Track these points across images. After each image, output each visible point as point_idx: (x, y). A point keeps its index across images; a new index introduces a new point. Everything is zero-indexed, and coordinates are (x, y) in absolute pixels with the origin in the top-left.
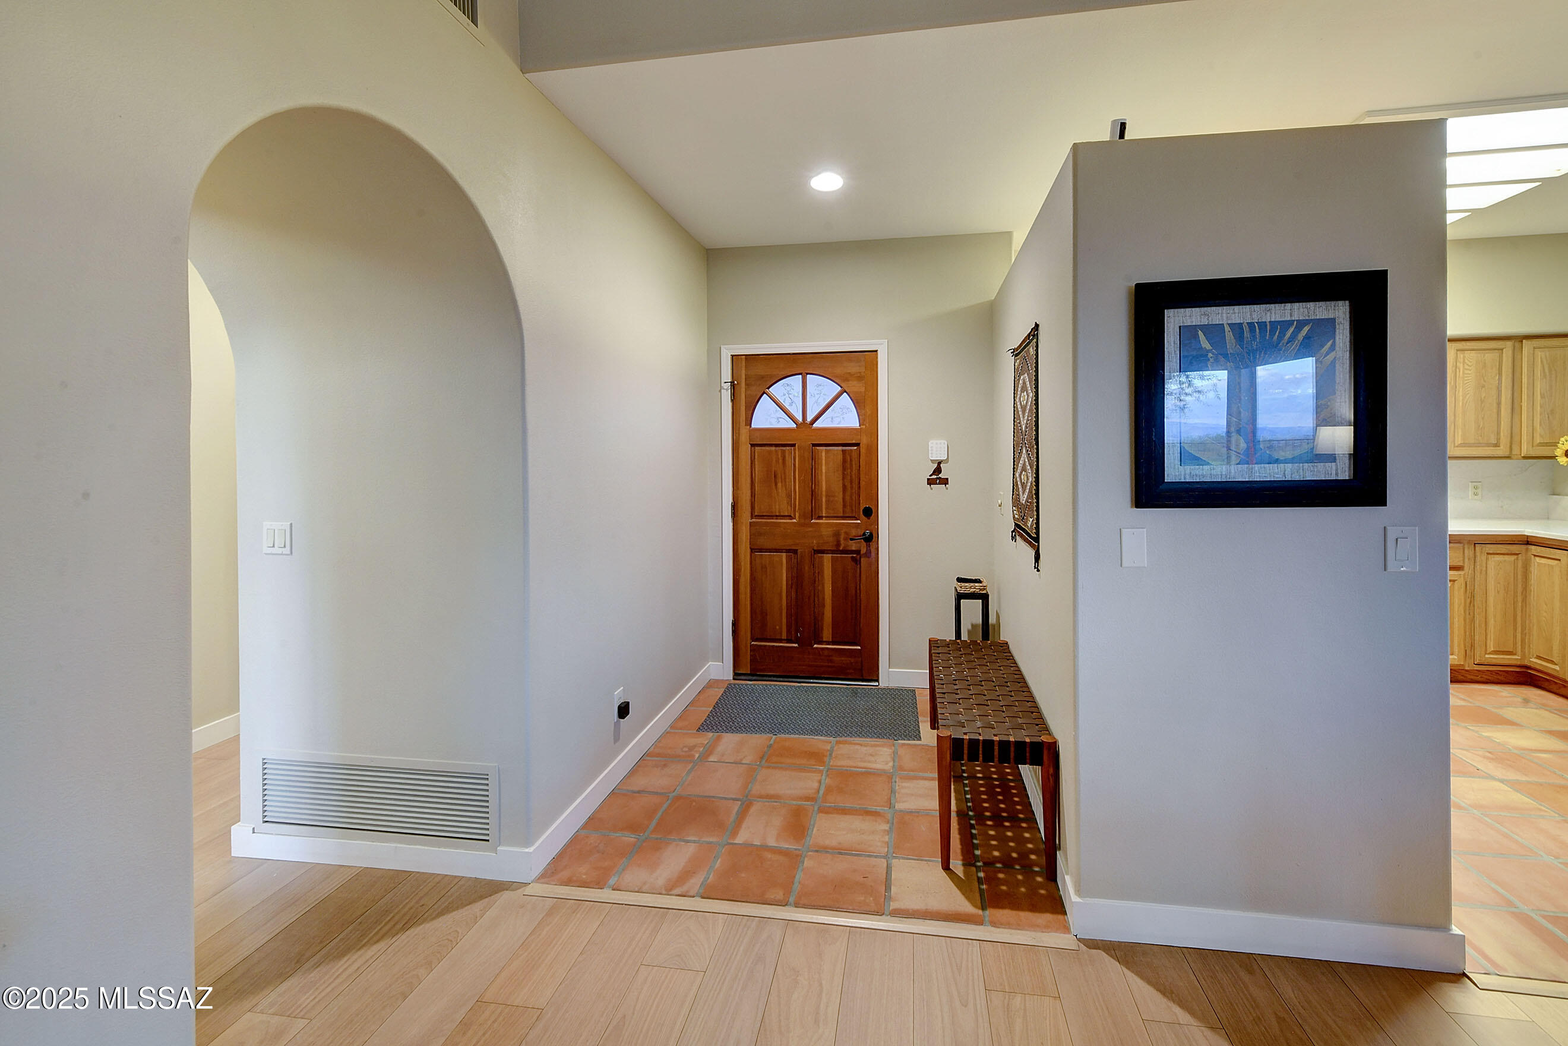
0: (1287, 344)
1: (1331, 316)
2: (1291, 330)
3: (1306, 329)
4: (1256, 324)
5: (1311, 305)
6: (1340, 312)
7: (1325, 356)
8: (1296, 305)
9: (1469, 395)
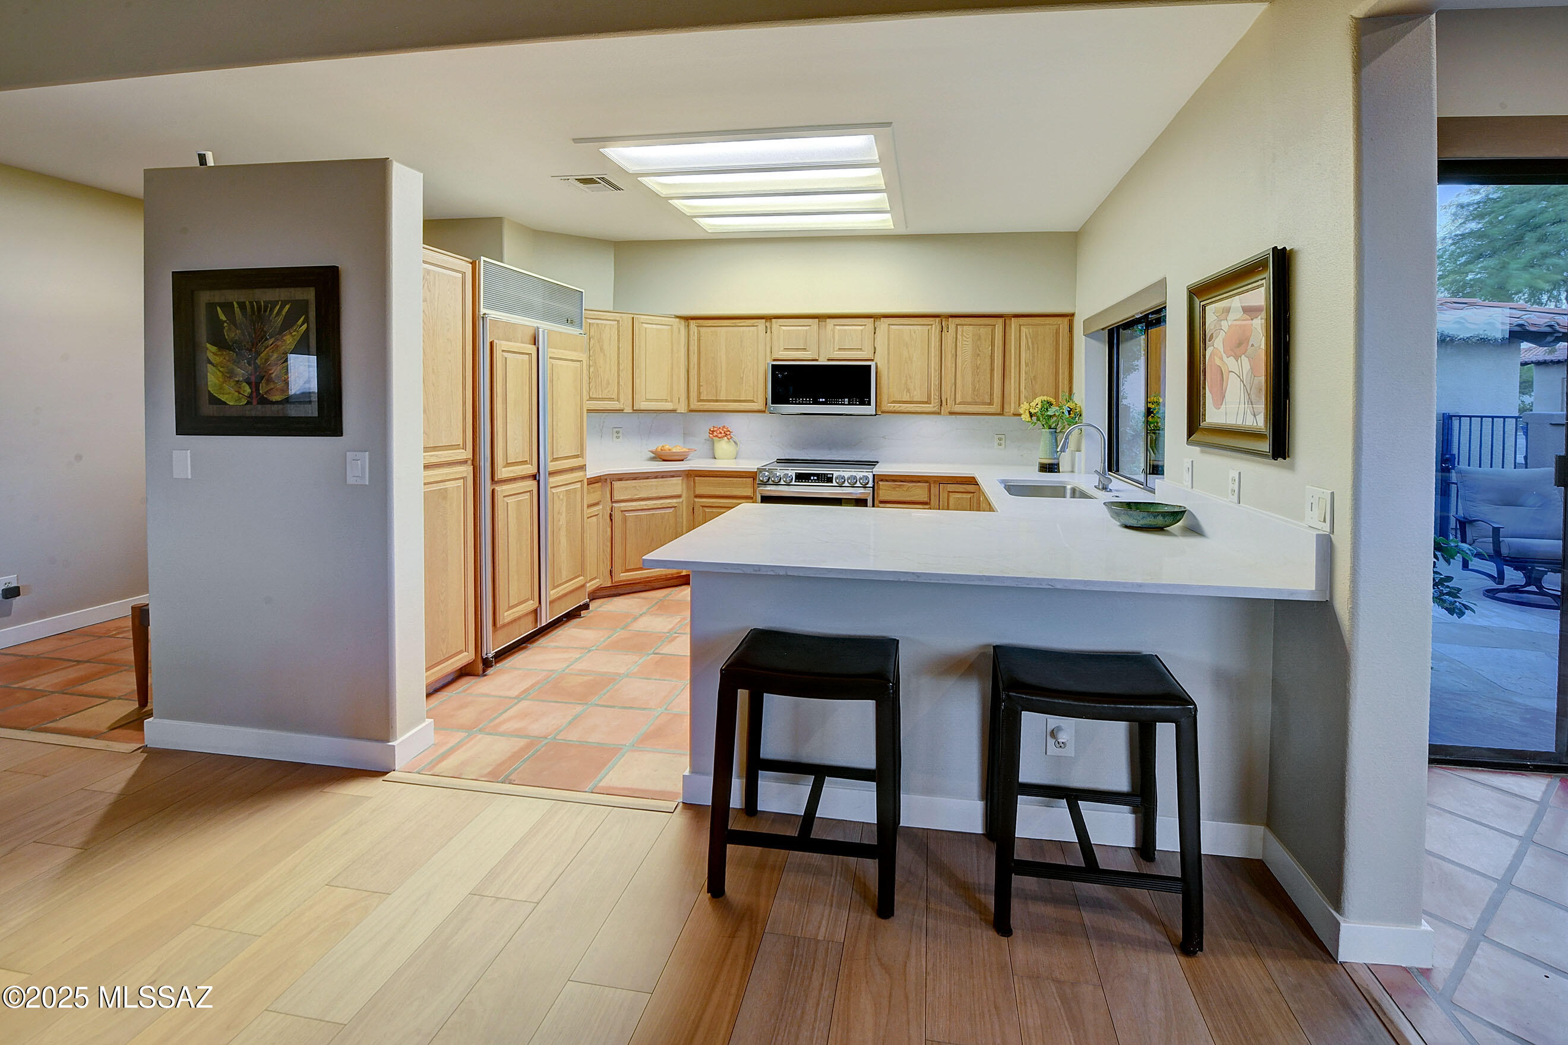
0: (275, 317)
1: (306, 298)
2: (278, 307)
3: (287, 307)
4: (254, 303)
5: (292, 290)
6: (309, 295)
7: (301, 327)
8: (282, 290)
9: (966, 363)
